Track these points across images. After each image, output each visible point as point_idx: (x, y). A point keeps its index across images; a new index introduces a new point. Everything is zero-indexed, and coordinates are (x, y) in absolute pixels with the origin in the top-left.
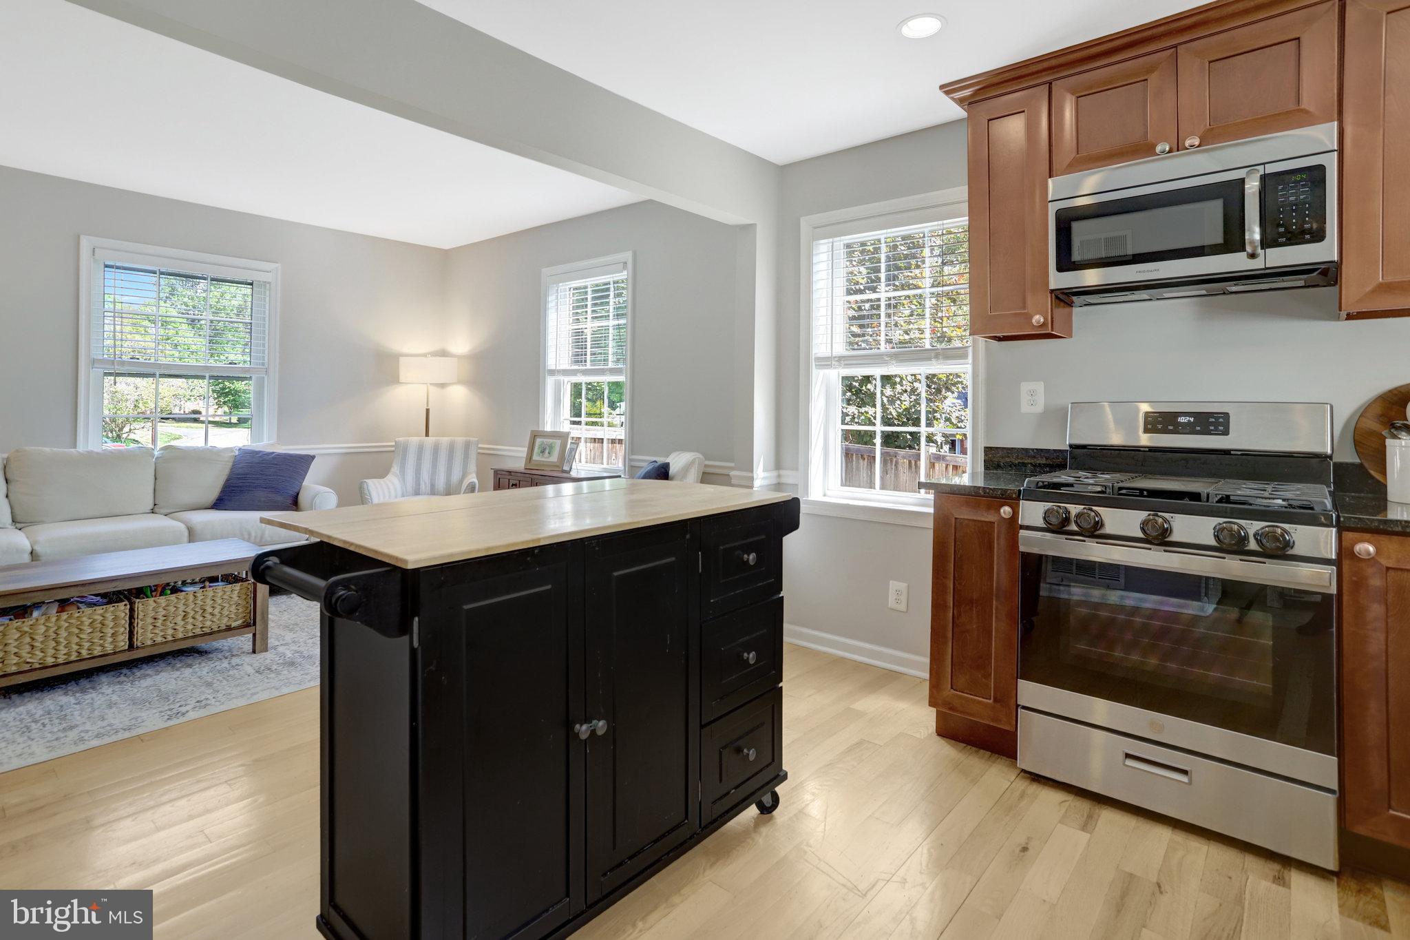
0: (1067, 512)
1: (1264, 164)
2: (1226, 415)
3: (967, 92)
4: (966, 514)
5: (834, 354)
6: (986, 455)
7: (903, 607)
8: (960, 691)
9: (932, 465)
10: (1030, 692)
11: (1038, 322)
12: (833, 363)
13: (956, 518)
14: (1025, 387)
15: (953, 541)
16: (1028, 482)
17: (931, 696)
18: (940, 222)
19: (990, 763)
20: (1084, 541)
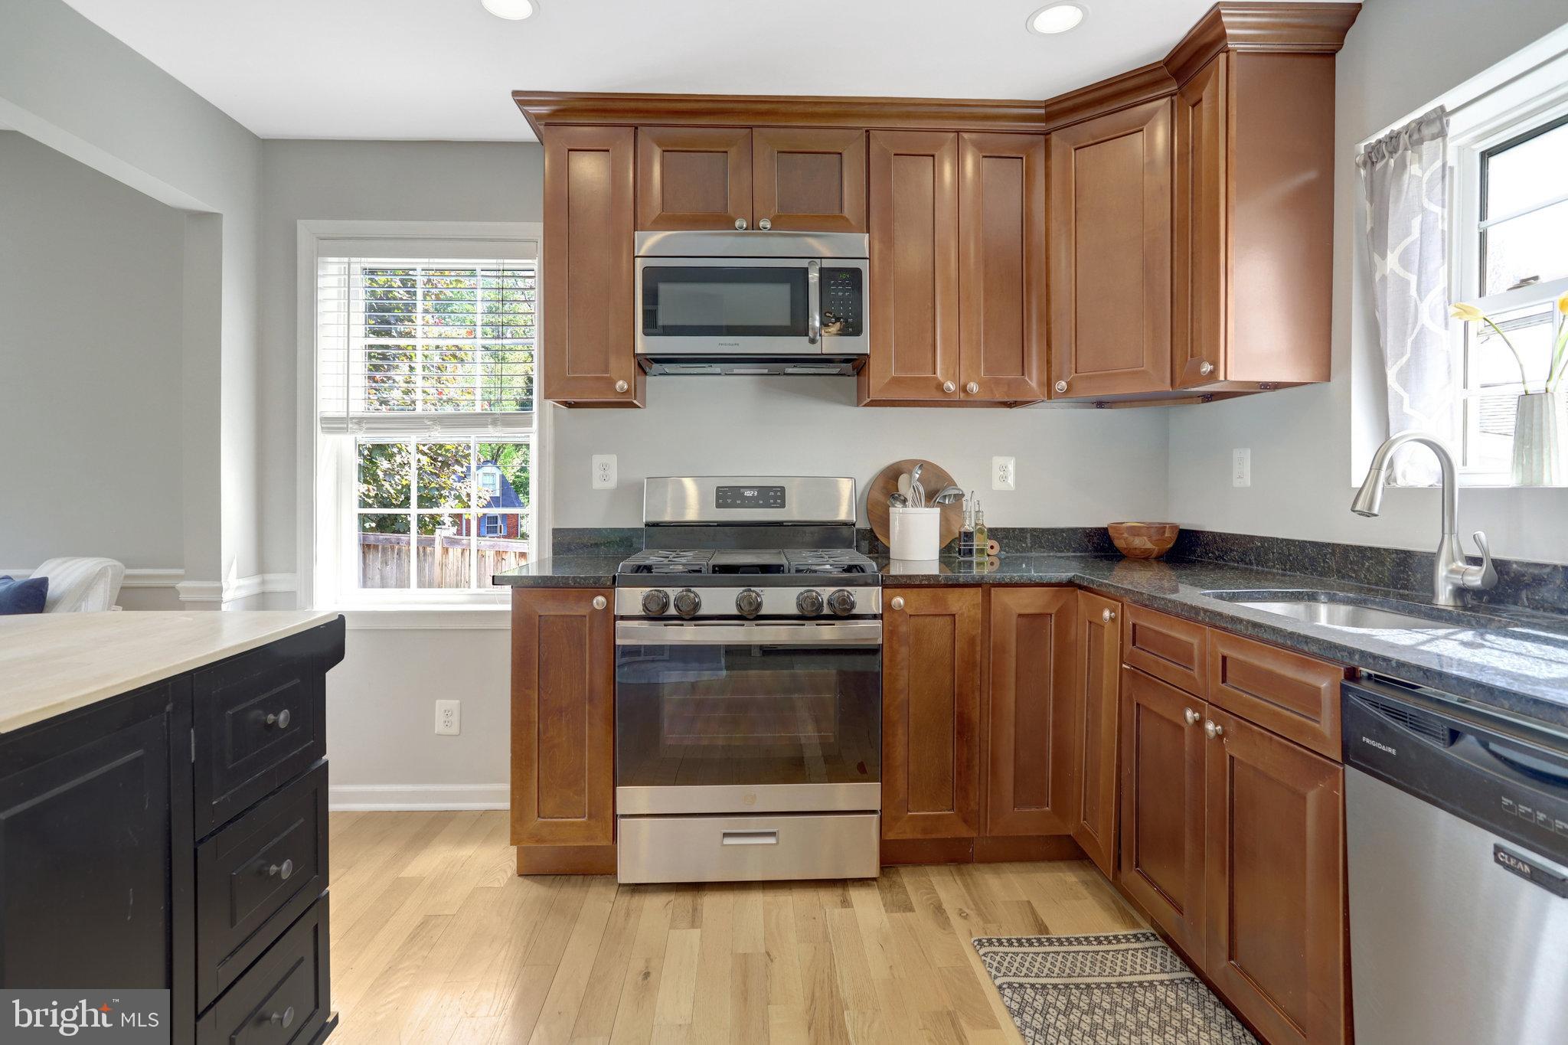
0: (667, 596)
1: (821, 258)
2: (783, 489)
3: (544, 110)
4: (551, 609)
5: (351, 415)
6: (554, 538)
7: (454, 729)
8: (548, 818)
9: (446, 551)
10: (633, 798)
11: (622, 388)
12: (350, 426)
13: (540, 616)
14: (597, 460)
15: (537, 644)
16: (623, 566)
17: (514, 833)
18: (501, 261)
19: (585, 888)
20: (682, 625)
